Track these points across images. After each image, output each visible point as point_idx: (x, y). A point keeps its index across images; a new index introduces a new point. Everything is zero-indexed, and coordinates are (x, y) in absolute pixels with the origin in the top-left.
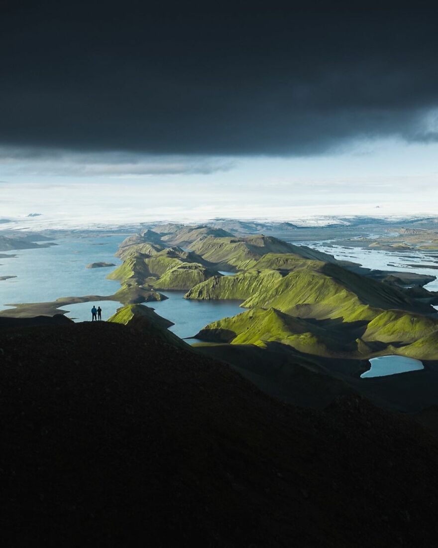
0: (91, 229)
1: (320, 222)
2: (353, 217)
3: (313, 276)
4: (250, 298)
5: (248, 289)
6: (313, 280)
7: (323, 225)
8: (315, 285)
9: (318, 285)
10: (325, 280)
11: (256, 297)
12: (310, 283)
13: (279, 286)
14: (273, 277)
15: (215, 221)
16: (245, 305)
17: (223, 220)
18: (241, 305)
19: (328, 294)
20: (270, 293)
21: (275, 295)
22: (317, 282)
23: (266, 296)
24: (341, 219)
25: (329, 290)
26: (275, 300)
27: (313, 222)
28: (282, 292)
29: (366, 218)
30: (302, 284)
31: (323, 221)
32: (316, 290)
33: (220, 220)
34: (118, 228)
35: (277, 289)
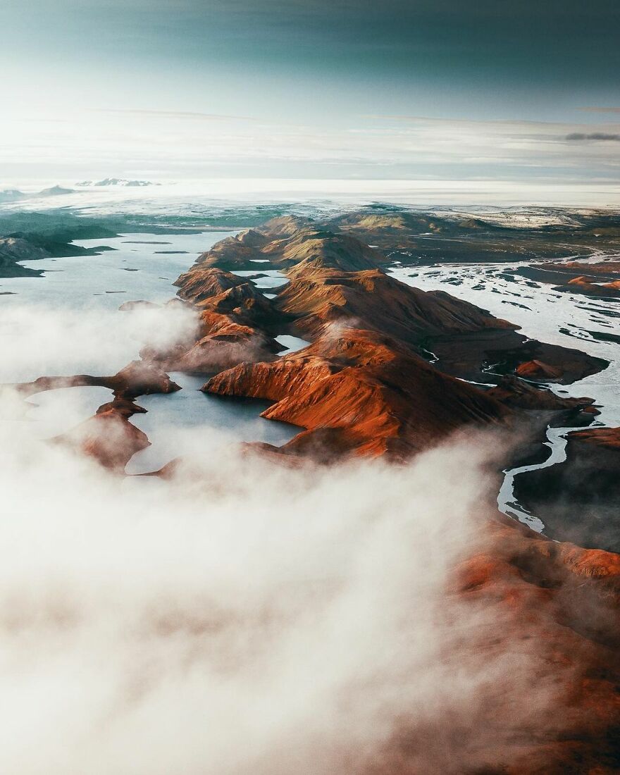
0: (183, 214)
1: (533, 219)
2: (588, 213)
3: (361, 382)
4: (275, 405)
5: (286, 385)
6: (358, 388)
7: (536, 226)
8: (360, 396)
9: (364, 397)
10: (373, 391)
11: (283, 405)
12: (353, 393)
13: (315, 392)
14: (319, 372)
15: (370, 209)
16: (267, 414)
17: (383, 208)
18: (262, 414)
19: (371, 412)
20: (302, 400)
21: (308, 405)
22: (363, 393)
23: (296, 405)
24: (569, 216)
25: (373, 407)
26: (306, 410)
27: (522, 218)
28: (317, 401)
29: (612, 214)
30: (344, 393)
31: (538, 218)
32: (358, 404)
33: (380, 207)
34: (221, 214)
35: (312, 396)
